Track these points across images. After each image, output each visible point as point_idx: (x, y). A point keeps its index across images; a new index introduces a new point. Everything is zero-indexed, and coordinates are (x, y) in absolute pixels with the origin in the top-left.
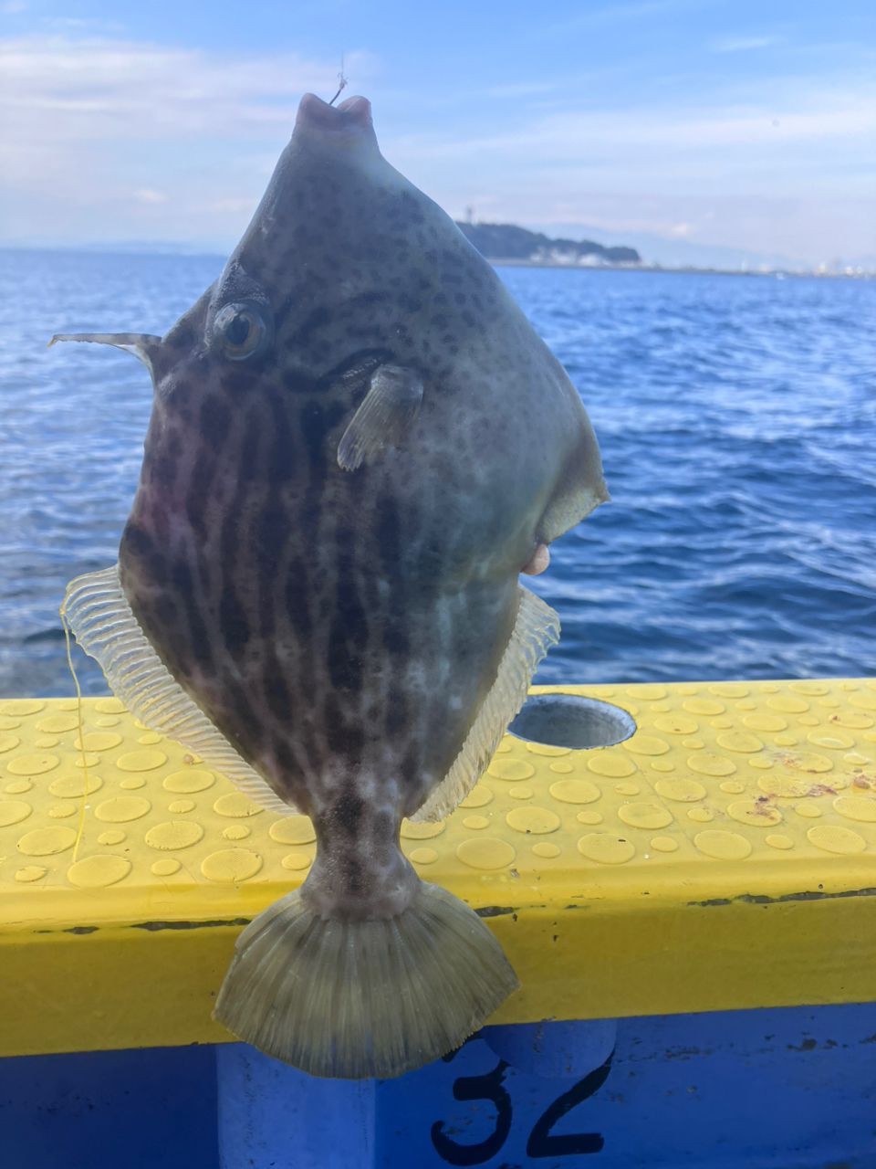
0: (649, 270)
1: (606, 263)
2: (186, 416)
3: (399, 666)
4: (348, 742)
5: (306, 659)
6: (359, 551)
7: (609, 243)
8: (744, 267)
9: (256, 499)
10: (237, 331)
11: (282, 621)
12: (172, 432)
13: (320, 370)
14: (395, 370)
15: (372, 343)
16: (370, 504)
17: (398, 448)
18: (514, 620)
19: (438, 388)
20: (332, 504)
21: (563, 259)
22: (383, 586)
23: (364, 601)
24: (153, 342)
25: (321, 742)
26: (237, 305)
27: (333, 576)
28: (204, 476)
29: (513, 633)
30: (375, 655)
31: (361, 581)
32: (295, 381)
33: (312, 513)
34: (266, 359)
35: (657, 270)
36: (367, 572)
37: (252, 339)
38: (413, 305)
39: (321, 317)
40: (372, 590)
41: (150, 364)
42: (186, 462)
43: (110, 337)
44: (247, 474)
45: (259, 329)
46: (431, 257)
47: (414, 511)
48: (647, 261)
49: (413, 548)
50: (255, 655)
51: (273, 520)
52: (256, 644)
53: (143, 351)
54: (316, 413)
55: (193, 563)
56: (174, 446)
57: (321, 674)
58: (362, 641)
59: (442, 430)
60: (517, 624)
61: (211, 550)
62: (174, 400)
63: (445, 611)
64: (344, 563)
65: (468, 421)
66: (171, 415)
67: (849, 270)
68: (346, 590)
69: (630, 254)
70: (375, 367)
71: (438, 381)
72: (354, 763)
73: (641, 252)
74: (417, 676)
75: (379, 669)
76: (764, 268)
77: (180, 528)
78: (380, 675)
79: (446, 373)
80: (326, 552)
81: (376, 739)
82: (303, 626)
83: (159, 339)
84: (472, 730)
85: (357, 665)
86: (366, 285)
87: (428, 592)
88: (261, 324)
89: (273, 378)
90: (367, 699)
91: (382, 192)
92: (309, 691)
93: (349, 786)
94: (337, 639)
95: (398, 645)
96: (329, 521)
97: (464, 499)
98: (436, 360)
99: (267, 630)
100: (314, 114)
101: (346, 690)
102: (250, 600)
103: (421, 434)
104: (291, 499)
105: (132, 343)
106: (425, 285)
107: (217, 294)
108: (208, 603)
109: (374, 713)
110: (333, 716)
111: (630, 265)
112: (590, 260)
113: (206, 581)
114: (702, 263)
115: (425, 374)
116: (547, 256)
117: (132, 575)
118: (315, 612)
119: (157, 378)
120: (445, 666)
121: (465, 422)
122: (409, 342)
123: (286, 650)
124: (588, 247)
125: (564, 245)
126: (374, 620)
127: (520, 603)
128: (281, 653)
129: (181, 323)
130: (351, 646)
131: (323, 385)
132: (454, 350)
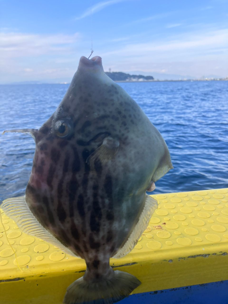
0: (156, 81)
1: (145, 80)
2: (46, 154)
3: (111, 224)
4: (96, 246)
5: (84, 224)
6: (100, 192)
7: (146, 75)
8: (180, 79)
9: (68, 177)
10: (62, 129)
11: (76, 213)
12: (42, 158)
13: (88, 139)
14: (110, 138)
15: (104, 131)
16: (103, 178)
17: (112, 161)
18: (144, 204)
19: (124, 143)
20: (92, 178)
21: (134, 80)
22: (107, 201)
23: (101, 206)
24: (35, 131)
25: (88, 246)
26: (62, 121)
27: (92, 199)
28: (52, 172)
29: (144, 208)
30: (104, 221)
31: (100, 200)
32: (80, 143)
33: (85, 181)
34: (71, 137)
35: (158, 81)
36: (102, 197)
37: (66, 131)
38: (117, 119)
39: (88, 124)
40: (103, 203)
41: (34, 137)
42: (47, 168)
43: (22, 130)
44: (65, 170)
45: (69, 127)
46: (121, 104)
47: (117, 179)
48: (156, 79)
49: (116, 190)
50: (68, 222)
51: (73, 184)
52: (68, 219)
53: (32, 134)
54: (87, 152)
55: (49, 196)
56: (43, 162)
57: (88, 228)
58: (100, 217)
59: (125, 155)
60: (145, 205)
61: (54, 192)
62: (42, 148)
63: (125, 206)
64: (95, 195)
65: (133, 152)
66: (41, 153)
67: (206, 79)
68: (95, 203)
69: (151, 78)
70: (105, 137)
71: (124, 141)
72: (97, 251)
73: (154, 77)
74: (116, 225)
75: (105, 225)
76: (185, 79)
77: (45, 187)
78: (105, 227)
79: (126, 138)
80: (90, 192)
81: (104, 244)
82: (82, 214)
83: (37, 130)
84: (131, 235)
85: (99, 225)
86: (102, 113)
87: (120, 201)
88: (69, 126)
89: (73, 142)
90: (101, 234)
91: (106, 85)
92: (84, 233)
93: (96, 257)
94: (93, 217)
95: (110, 217)
96: (91, 183)
97: (132, 175)
98: (123, 135)
99: (72, 215)
100: (84, 62)
101: (95, 232)
102: (66, 207)
103: (119, 156)
104: (79, 177)
105: (29, 132)
106: (120, 113)
107: (55, 117)
108: (53, 207)
109: (103, 238)
110: (91, 239)
111: (151, 80)
112: (141, 80)
113: (53, 201)
114: (169, 79)
115: (120, 139)
116: (130, 79)
117: (30, 199)
118: (86, 210)
119: (37, 142)
120: (124, 221)
121: (131, 152)
122: (115, 130)
123: (78, 221)
124: (140, 77)
125: (134, 76)
126: (104, 211)
127: (146, 199)
128: (76, 222)
129: (44, 125)
130: (97, 219)
131: (88, 143)
132: (128, 132)
